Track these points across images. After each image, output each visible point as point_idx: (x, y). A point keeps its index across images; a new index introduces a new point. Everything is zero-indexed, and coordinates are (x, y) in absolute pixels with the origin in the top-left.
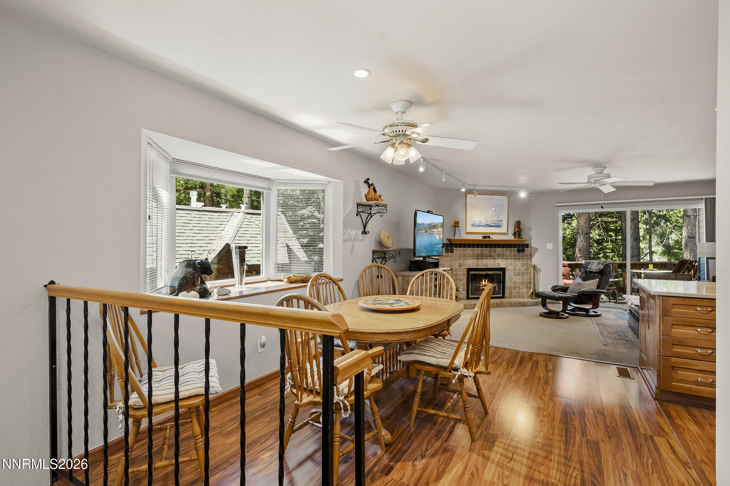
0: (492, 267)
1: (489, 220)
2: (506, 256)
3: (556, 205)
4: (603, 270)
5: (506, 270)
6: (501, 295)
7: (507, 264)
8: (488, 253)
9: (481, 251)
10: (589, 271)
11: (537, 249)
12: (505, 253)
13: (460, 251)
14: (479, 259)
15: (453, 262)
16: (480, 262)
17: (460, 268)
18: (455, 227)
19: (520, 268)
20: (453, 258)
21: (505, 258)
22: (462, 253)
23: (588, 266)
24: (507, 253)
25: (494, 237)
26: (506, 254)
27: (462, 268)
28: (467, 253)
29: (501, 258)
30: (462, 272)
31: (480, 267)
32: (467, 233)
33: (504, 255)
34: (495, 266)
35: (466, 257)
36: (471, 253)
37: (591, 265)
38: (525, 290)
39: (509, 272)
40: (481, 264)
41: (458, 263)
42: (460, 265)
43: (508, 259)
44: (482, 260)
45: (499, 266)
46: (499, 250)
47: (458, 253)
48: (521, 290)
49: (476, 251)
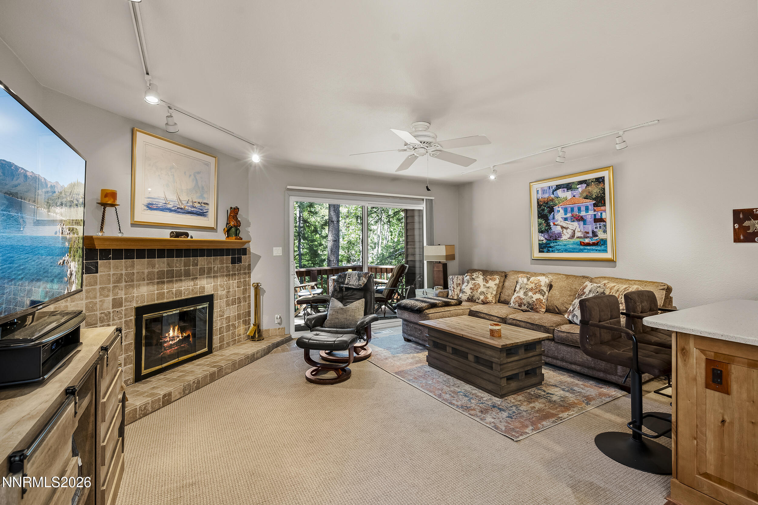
0: (191, 296)
1: (184, 198)
2: (214, 271)
3: (289, 187)
4: (366, 285)
5: (215, 298)
6: (206, 350)
7: (215, 288)
8: (183, 268)
9: (168, 264)
10: (346, 287)
11: (260, 257)
12: (212, 266)
13: (116, 268)
14: (163, 283)
15: (95, 298)
16: (165, 288)
17: (117, 310)
18: (104, 205)
19: (235, 291)
20: (98, 287)
21: (212, 275)
22: (124, 272)
23: (345, 281)
24: (217, 266)
25: (196, 236)
26: (214, 267)
27: (123, 308)
28: (135, 271)
29: (206, 276)
30: (123, 320)
31: (165, 301)
32: (135, 224)
33: (211, 270)
34: (196, 293)
35: (133, 281)
36: (146, 271)
37: (349, 279)
38: (241, 329)
39: (219, 301)
40: (168, 293)
41: (111, 298)
42: (117, 303)
43: (217, 277)
44: (170, 285)
45: (203, 292)
46: (202, 261)
47: (112, 273)
48: (237, 330)
49: (157, 266)
